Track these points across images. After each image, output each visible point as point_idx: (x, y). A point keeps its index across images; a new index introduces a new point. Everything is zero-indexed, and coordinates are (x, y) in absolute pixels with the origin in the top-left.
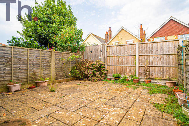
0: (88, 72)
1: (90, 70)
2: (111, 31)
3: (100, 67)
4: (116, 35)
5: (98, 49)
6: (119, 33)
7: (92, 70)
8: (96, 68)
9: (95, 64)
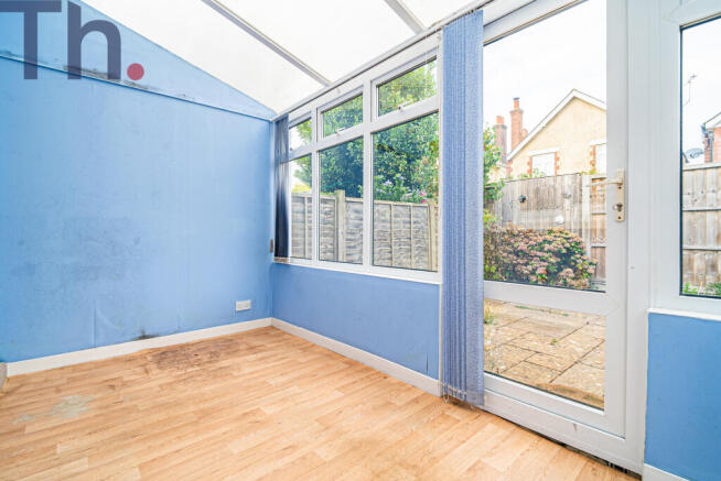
0: (530, 268)
1: (535, 263)
2: (521, 112)
3: (570, 252)
4: (543, 124)
5: (552, 190)
6: (556, 116)
7: (543, 263)
8: (557, 254)
9: (550, 243)
